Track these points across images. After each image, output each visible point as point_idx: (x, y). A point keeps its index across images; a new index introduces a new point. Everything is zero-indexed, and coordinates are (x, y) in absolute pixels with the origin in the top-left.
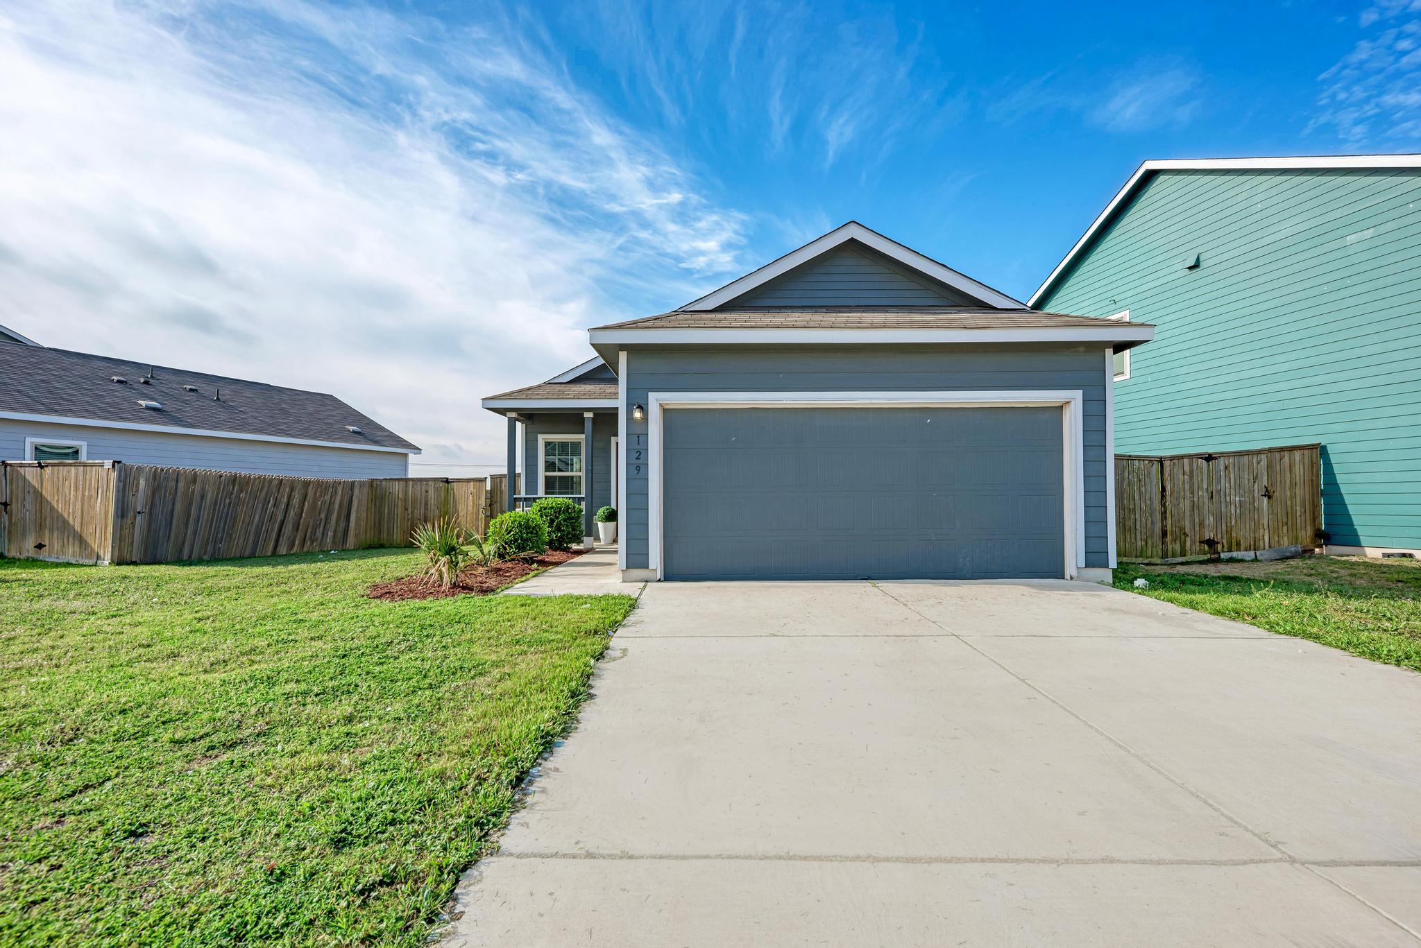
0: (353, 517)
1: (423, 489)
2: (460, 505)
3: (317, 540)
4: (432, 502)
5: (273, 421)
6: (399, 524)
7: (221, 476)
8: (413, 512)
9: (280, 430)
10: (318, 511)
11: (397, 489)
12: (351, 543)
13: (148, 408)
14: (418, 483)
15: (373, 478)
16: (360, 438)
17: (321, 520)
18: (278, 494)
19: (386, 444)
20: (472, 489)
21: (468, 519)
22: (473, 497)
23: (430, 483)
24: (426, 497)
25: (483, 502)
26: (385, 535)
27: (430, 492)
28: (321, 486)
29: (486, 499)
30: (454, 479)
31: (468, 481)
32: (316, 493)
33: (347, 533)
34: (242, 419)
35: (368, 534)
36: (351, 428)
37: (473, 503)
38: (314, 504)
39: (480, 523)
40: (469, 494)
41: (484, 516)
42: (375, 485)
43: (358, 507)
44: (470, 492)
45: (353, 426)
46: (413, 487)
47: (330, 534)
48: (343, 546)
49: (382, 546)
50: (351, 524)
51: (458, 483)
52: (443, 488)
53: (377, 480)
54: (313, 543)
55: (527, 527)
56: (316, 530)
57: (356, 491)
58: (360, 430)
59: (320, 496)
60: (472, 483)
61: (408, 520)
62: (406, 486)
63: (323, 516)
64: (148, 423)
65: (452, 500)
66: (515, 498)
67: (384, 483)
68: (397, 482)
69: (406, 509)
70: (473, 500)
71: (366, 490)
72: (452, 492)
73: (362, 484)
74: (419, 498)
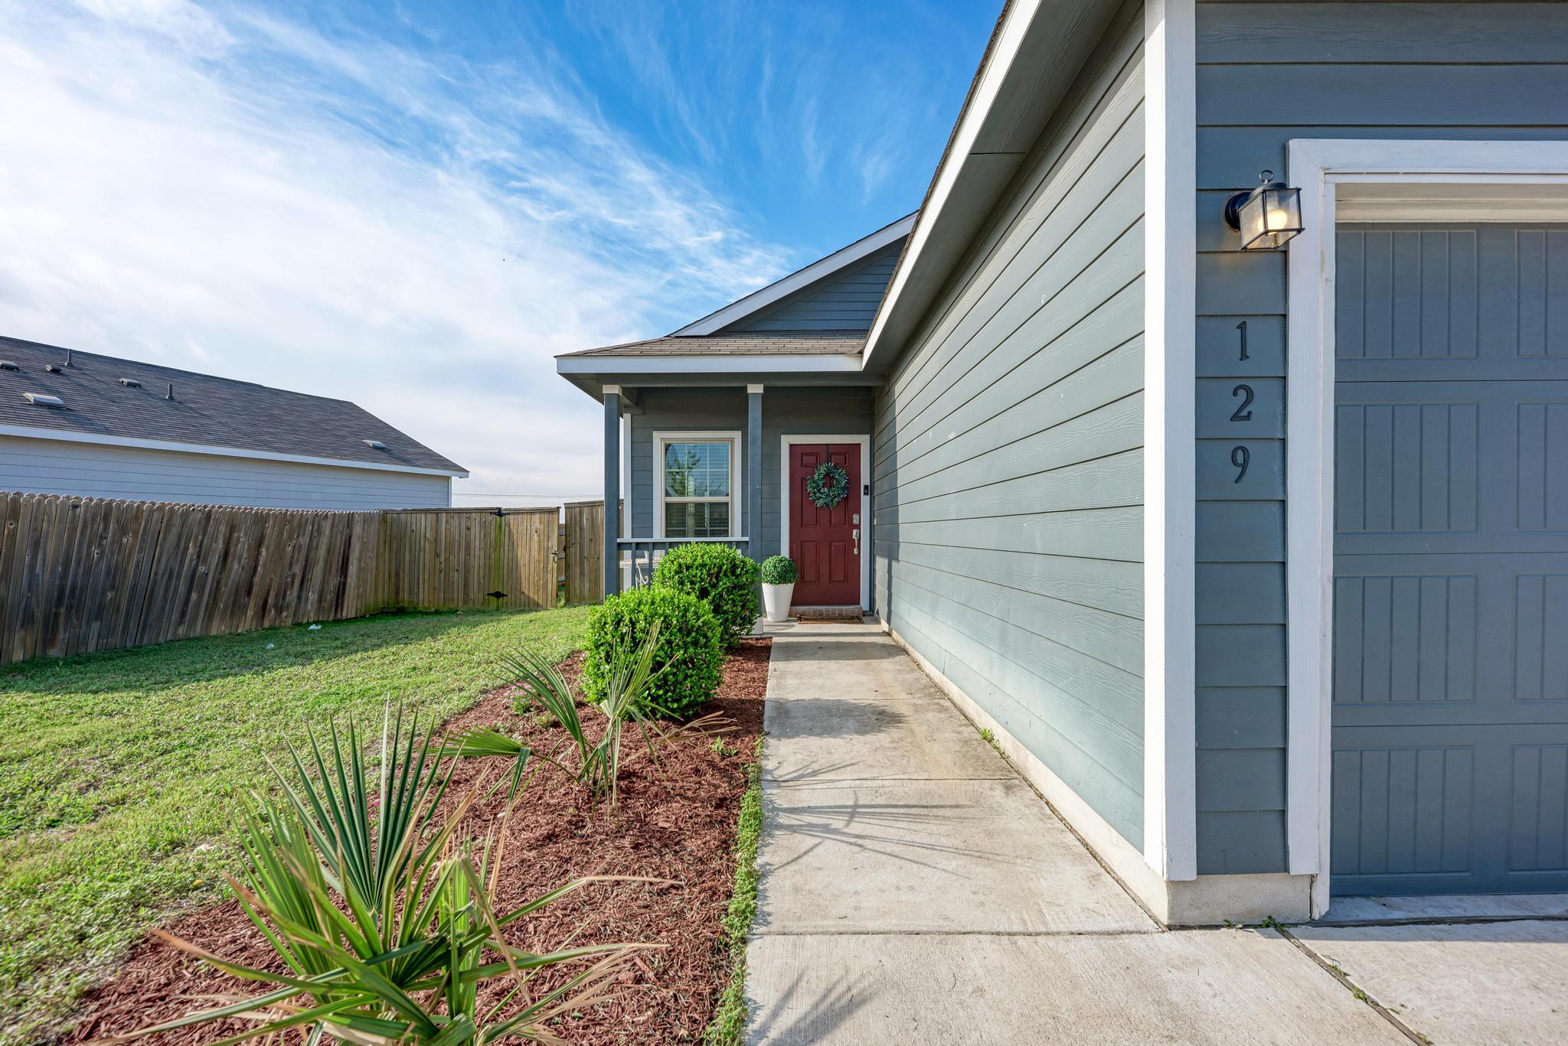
0: (353, 568)
1: (463, 525)
2: (520, 550)
3: (288, 608)
4: (477, 543)
5: (254, 429)
6: (426, 578)
7: (75, 507)
8: (447, 560)
9: (260, 441)
10: (287, 562)
11: (423, 525)
12: (349, 609)
13: (39, 404)
14: (456, 516)
15: (386, 508)
16: (383, 455)
17: (294, 576)
18: (204, 536)
19: (418, 463)
20: (537, 524)
21: (532, 569)
22: (539, 536)
23: (474, 515)
24: (468, 536)
25: (554, 544)
26: (406, 596)
27: (473, 530)
28: (291, 522)
29: (560, 536)
30: (510, 510)
31: (532, 512)
32: (281, 534)
33: (343, 594)
34: (202, 425)
35: (380, 590)
36: (371, 442)
37: (539, 546)
38: (280, 548)
39: (550, 576)
40: (533, 532)
41: (555, 565)
42: (389, 520)
43: (361, 553)
44: (534, 528)
45: (374, 439)
46: (447, 522)
47: (313, 597)
48: (336, 612)
49: (400, 612)
50: (349, 579)
51: (516, 516)
52: (493, 523)
53: (392, 512)
54: (281, 612)
55: (685, 630)
56: (285, 592)
57: (357, 530)
58: (384, 446)
59: (290, 538)
60: (537, 516)
61: (441, 571)
62: (437, 520)
63: (297, 569)
64: (27, 425)
65: (507, 541)
66: (619, 544)
67: (403, 516)
68: (423, 516)
69: (437, 556)
70: (539, 542)
71: (374, 527)
72: (507, 529)
73: (367, 518)
74: (457, 538)
